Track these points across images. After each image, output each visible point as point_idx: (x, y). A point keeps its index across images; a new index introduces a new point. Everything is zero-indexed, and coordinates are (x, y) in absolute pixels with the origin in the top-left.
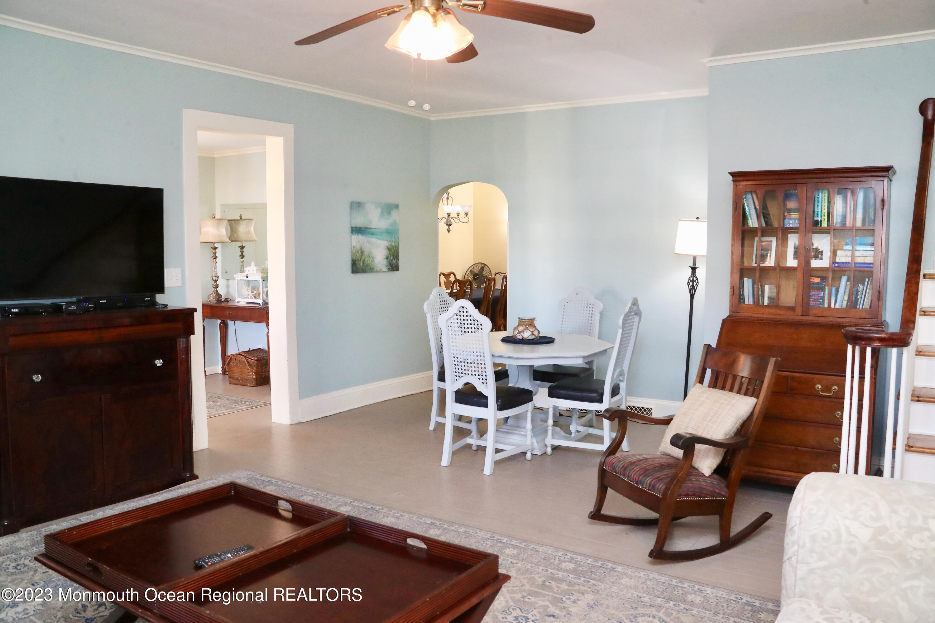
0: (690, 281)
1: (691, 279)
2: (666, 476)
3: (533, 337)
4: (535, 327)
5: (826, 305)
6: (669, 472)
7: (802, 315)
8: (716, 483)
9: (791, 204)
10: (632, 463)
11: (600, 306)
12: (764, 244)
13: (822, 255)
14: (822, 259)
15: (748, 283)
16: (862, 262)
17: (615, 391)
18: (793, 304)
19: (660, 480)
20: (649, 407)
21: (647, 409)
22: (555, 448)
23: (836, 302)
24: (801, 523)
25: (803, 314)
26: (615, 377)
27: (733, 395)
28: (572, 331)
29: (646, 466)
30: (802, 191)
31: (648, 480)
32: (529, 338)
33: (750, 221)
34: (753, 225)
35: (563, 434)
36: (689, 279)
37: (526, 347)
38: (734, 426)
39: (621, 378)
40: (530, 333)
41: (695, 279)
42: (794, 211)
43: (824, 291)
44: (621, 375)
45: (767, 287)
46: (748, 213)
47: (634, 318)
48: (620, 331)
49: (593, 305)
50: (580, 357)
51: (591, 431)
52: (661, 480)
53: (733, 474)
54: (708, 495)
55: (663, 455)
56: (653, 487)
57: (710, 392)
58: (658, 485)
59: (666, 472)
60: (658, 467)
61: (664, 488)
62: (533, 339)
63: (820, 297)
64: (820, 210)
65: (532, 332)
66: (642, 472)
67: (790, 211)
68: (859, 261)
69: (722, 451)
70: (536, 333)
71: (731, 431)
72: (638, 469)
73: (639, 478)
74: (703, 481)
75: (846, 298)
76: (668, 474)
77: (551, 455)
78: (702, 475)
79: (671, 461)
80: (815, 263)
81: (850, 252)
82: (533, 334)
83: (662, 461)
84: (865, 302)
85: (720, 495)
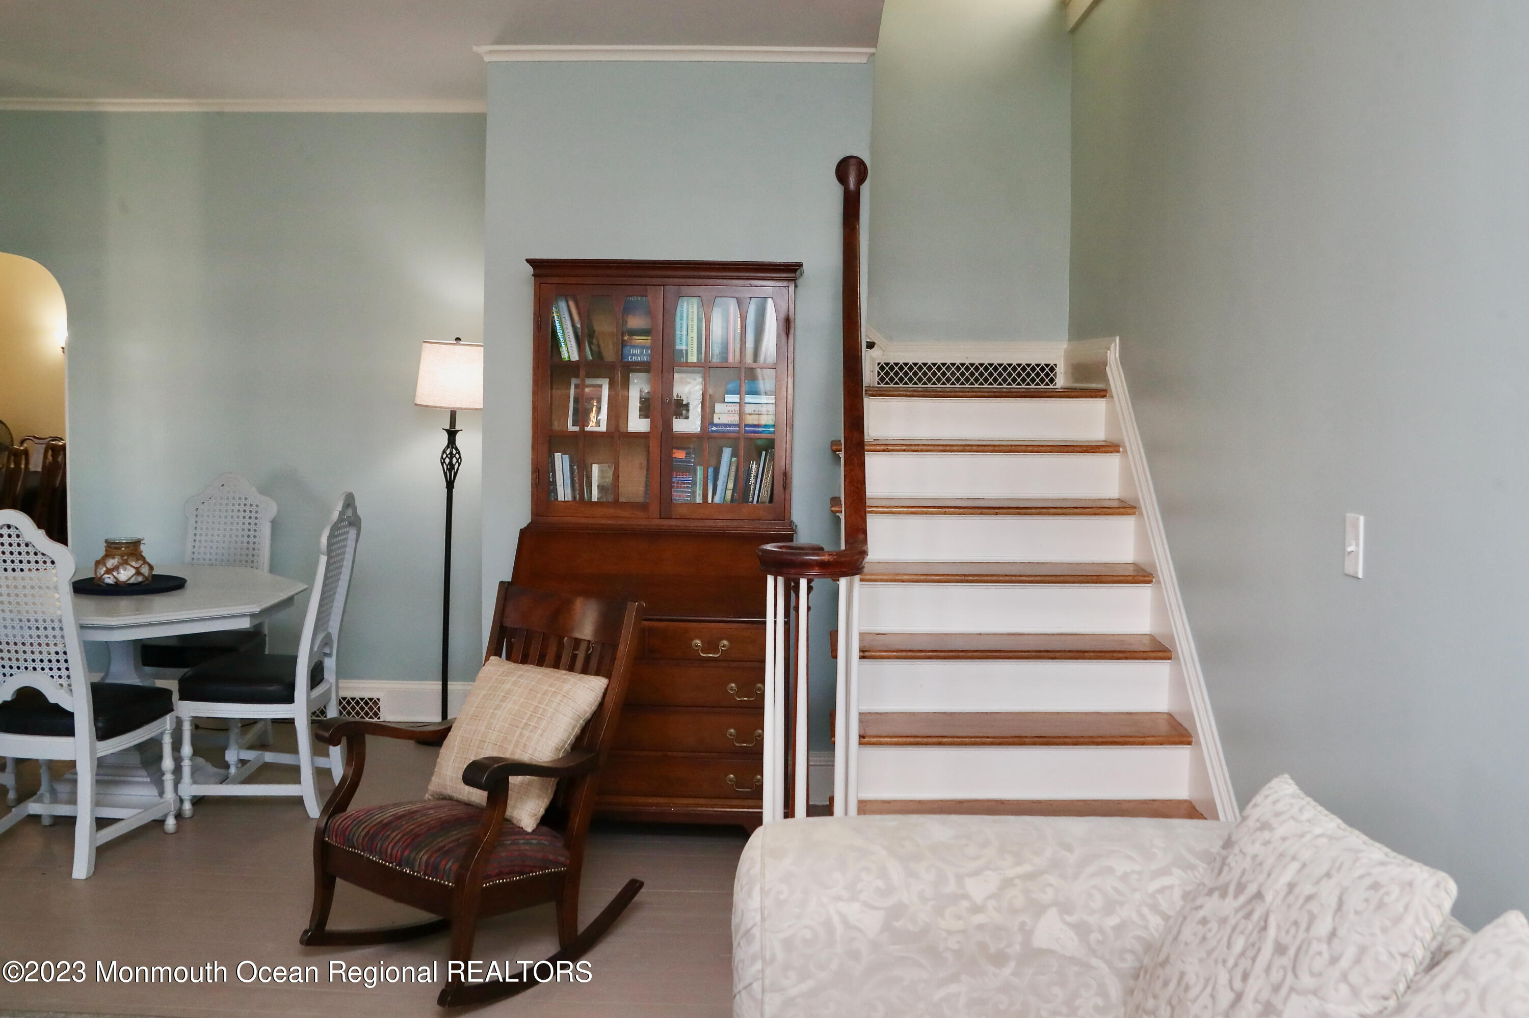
0: (445, 456)
1: (448, 452)
2: (455, 844)
3: (140, 579)
4: (143, 559)
5: (699, 500)
6: (460, 835)
7: (660, 518)
8: (546, 843)
9: (636, 322)
10: (385, 826)
11: (270, 508)
12: (587, 390)
13: (688, 410)
14: (687, 418)
15: (561, 462)
16: (756, 423)
17: (316, 676)
18: (640, 499)
19: (445, 853)
20: (375, 696)
21: (371, 699)
22: (198, 801)
23: (714, 493)
24: (763, 919)
25: (662, 517)
26: (316, 649)
27: (562, 674)
28: (216, 560)
29: (413, 829)
30: (656, 296)
31: (423, 856)
32: (131, 581)
33: (564, 349)
34: (569, 357)
35: (211, 769)
36: (444, 452)
37: (124, 603)
38: (571, 734)
39: (327, 651)
40: (133, 571)
41: (454, 452)
42: (645, 332)
43: (695, 474)
44: (326, 644)
45: (595, 468)
46: (560, 335)
47: (347, 532)
48: (323, 559)
49: (257, 506)
50: (245, 616)
51: (269, 757)
52: (447, 852)
53: (577, 821)
54: (534, 867)
55: (439, 799)
56: (432, 868)
57: (521, 673)
58: (443, 863)
59: (455, 835)
60: (435, 827)
61: (455, 867)
62: (140, 583)
63: (687, 483)
64: (684, 333)
65: (137, 568)
66: (408, 841)
67: (633, 333)
68: (750, 422)
69: (552, 782)
70: (145, 570)
71: (566, 742)
72: (399, 836)
73: (402, 854)
74: (523, 844)
75: (731, 485)
76: (459, 839)
77: (192, 817)
78: (521, 831)
79: (459, 811)
80: (680, 426)
81: (737, 407)
82: (138, 573)
83: (443, 814)
84: (759, 492)
85: (556, 863)
